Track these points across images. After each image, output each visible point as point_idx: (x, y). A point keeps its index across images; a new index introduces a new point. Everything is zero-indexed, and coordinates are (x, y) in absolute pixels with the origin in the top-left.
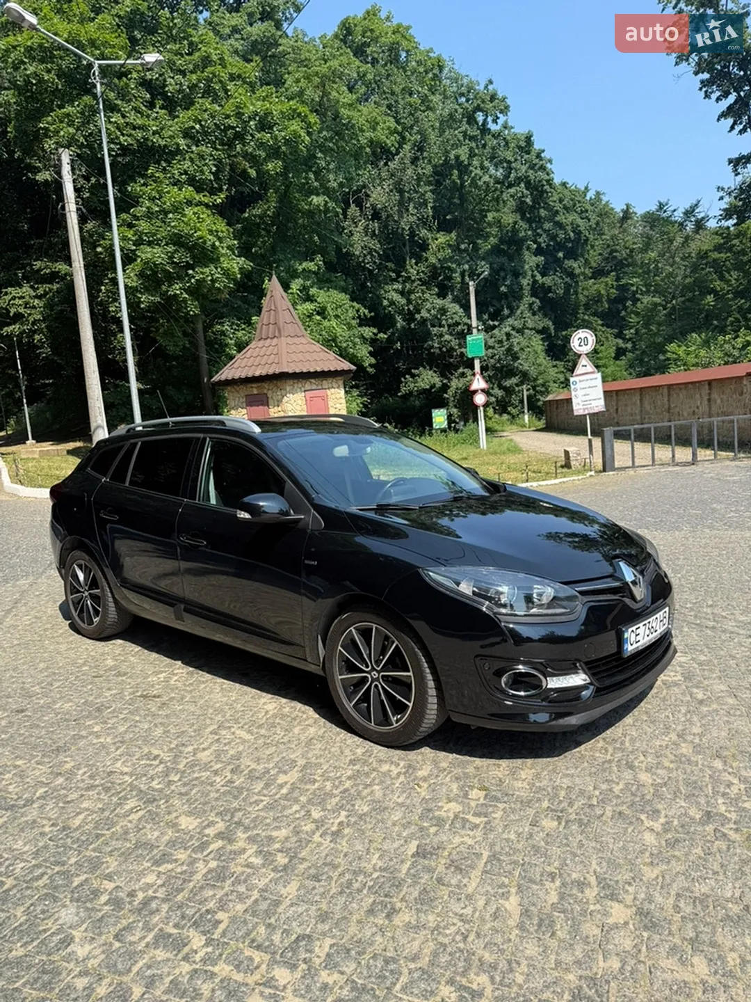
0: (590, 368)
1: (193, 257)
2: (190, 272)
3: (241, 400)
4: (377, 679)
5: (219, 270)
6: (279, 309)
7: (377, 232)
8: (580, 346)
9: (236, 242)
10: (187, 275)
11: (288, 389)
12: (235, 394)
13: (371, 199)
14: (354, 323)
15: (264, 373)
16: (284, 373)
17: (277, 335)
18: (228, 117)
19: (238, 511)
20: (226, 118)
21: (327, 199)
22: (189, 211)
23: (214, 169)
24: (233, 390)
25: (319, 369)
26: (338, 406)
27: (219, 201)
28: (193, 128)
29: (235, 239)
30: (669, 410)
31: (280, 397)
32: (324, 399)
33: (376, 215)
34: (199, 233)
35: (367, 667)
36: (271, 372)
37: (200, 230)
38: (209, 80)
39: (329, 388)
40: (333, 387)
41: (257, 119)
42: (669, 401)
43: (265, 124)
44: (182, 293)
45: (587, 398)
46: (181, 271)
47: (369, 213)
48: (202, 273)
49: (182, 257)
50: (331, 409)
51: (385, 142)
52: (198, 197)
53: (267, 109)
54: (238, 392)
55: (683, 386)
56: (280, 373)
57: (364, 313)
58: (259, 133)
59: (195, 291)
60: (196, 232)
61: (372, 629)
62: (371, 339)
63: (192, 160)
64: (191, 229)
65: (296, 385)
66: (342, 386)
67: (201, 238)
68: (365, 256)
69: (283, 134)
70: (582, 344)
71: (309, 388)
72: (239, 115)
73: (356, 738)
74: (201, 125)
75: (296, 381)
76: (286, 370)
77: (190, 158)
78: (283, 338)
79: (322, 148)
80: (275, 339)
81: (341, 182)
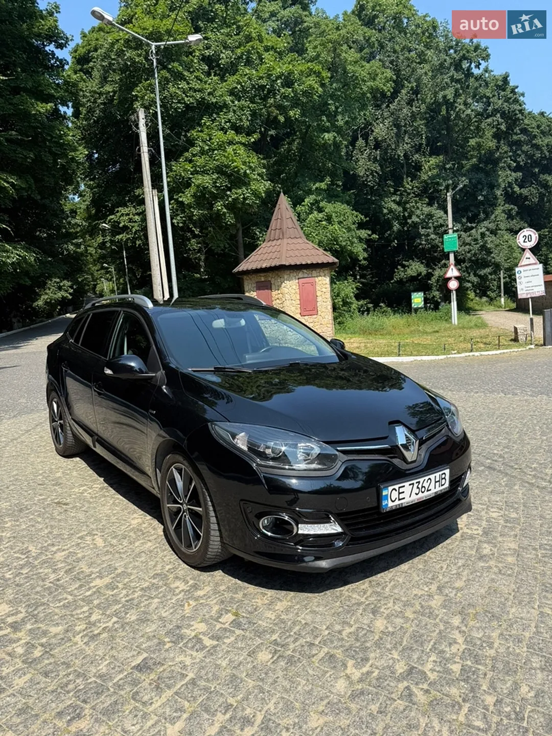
0: (533, 260)
1: (231, 182)
2: (228, 193)
3: (253, 285)
4: (185, 511)
5: (249, 191)
6: (284, 218)
7: (378, 158)
8: (525, 242)
9: (264, 170)
10: (227, 195)
11: (286, 277)
12: (249, 281)
13: (374, 133)
14: (353, 227)
15: (268, 265)
16: (282, 265)
17: (281, 237)
18: (261, 78)
19: (105, 368)
20: (259, 79)
21: (336, 135)
22: (230, 149)
23: (250, 118)
24: (248, 278)
25: (309, 262)
26: (324, 290)
27: (253, 140)
28: (236, 88)
29: (264, 168)
31: (280, 283)
32: (313, 285)
33: (377, 145)
34: (235, 164)
35: (181, 500)
36: (273, 265)
37: (236, 162)
38: (249, 52)
39: (317, 277)
40: (320, 276)
41: (283, 78)
43: (288, 82)
44: (222, 208)
45: (530, 284)
46: (221, 194)
47: (372, 144)
48: (236, 193)
49: (223, 182)
50: (318, 292)
51: (382, 89)
52: (238, 138)
53: (290, 70)
54: (251, 279)
56: (280, 265)
57: (361, 218)
58: (284, 88)
59: (232, 207)
60: (233, 163)
62: (366, 239)
63: (234, 112)
64: (230, 161)
65: (292, 274)
66: (328, 275)
67: (236, 168)
68: (368, 176)
69: (301, 87)
70: (527, 240)
71: (301, 277)
72: (269, 76)
74: (242, 86)
75: (292, 271)
76: (284, 263)
77: (233, 110)
78: (285, 240)
79: (332, 96)
80: (280, 240)
81: (347, 121)
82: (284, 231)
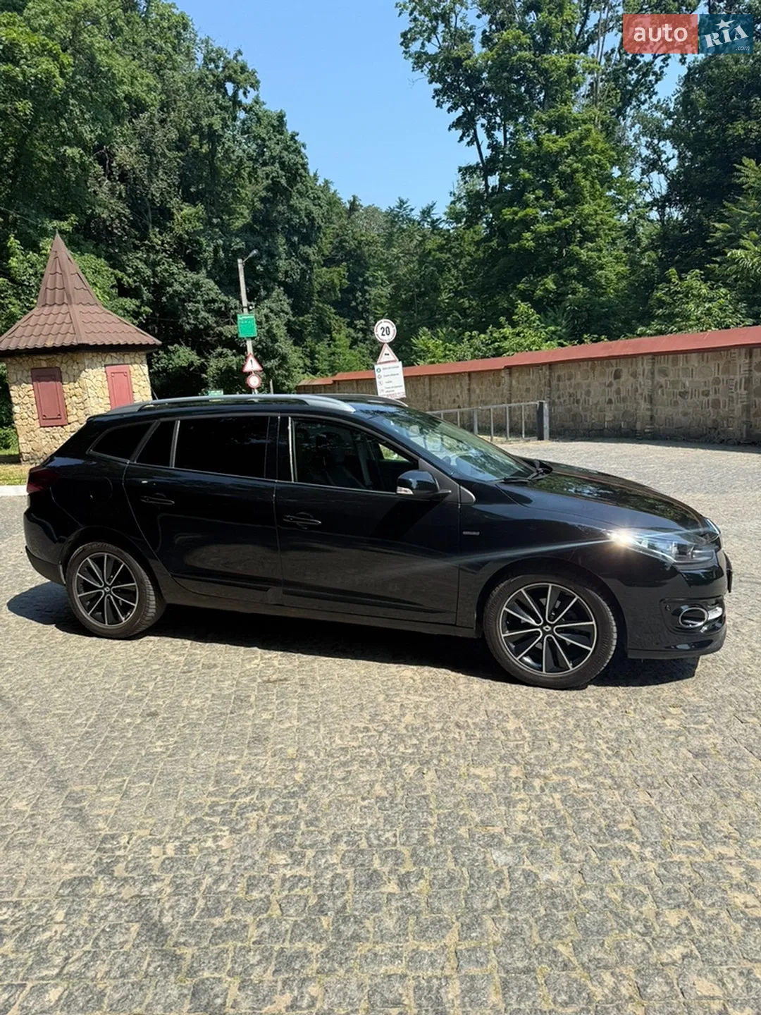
0: (392, 356)
3: (26, 374)
4: (551, 632)
6: (68, 274)
7: (124, 195)
8: (383, 335)
11: (87, 362)
12: (18, 367)
13: (118, 158)
14: (115, 291)
15: (58, 344)
16: (83, 345)
17: (66, 301)
19: (399, 488)
21: (82, 152)
24: (15, 362)
25: (122, 342)
26: (142, 383)
30: (430, 398)
31: (77, 371)
32: (127, 375)
33: (123, 178)
36: (67, 343)
39: (131, 364)
40: (135, 363)
42: (430, 390)
43: (11, 55)
45: (390, 385)
47: (116, 174)
50: (134, 386)
51: (145, 100)
53: (13, 39)
54: (21, 364)
55: (444, 377)
56: (79, 344)
57: (128, 282)
61: (547, 588)
62: (134, 311)
65: (95, 359)
66: (145, 362)
68: (113, 220)
69: (33, 71)
70: (385, 333)
71: (110, 363)
75: (95, 354)
76: (86, 342)
78: (74, 306)
79: (75, 94)
80: (65, 306)
81: (100, 135)
82: (71, 293)
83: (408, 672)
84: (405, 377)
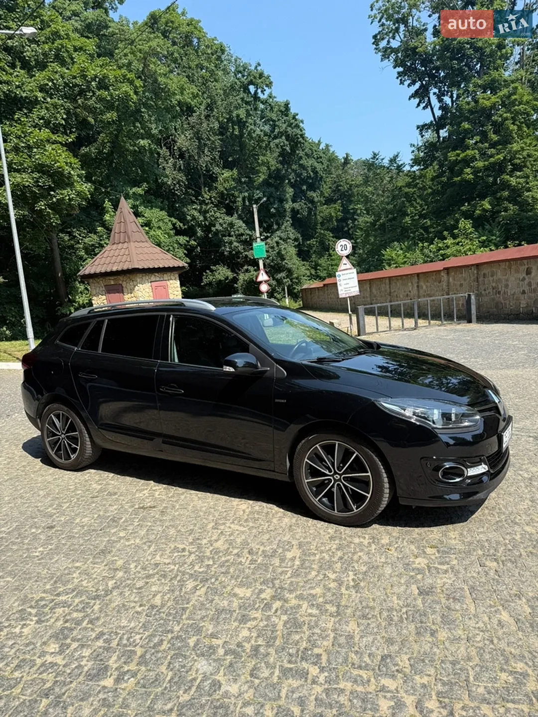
0: (349, 266)
1: (54, 182)
2: (52, 193)
3: (101, 289)
4: (340, 480)
5: (74, 192)
6: (127, 222)
7: (182, 167)
8: (342, 250)
9: (84, 172)
10: (50, 195)
11: (138, 280)
12: (96, 284)
13: (178, 144)
14: (172, 232)
15: (120, 269)
16: (136, 269)
17: (127, 240)
18: (75, 77)
19: (224, 367)
20: (73, 79)
21: (150, 142)
22: (49, 147)
23: (65, 116)
24: (95, 282)
25: (161, 266)
26: (175, 293)
27: (70, 140)
28: (48, 85)
29: (83, 170)
31: (133, 286)
32: (165, 288)
33: (182, 156)
34: (58, 164)
35: (330, 471)
36: (125, 268)
37: (59, 162)
38: (58, 50)
39: (168, 280)
40: (171, 279)
41: (97, 80)
42: (390, 288)
43: (103, 84)
44: (46, 208)
45: (347, 286)
46: (46, 192)
47: (177, 154)
48: (62, 194)
49: (45, 181)
50: (170, 295)
51: (190, 103)
52: (54, 137)
53: (105, 74)
54: (98, 283)
56: (133, 269)
57: (180, 226)
58: (99, 91)
59: (54, 207)
60: (55, 163)
61: (335, 445)
62: (185, 245)
63: (47, 109)
64: (52, 161)
65: (144, 278)
66: (178, 278)
67: (60, 168)
68: (175, 185)
69: (117, 93)
70: (343, 249)
71: (154, 280)
72: (84, 77)
73: (322, 523)
74: (53, 83)
75: (144, 275)
76: (137, 267)
77: (46, 107)
78: (132, 243)
79: (145, 105)
80: (126, 244)
81: (161, 130)
82: (130, 234)
83: (243, 506)
84: (359, 281)
